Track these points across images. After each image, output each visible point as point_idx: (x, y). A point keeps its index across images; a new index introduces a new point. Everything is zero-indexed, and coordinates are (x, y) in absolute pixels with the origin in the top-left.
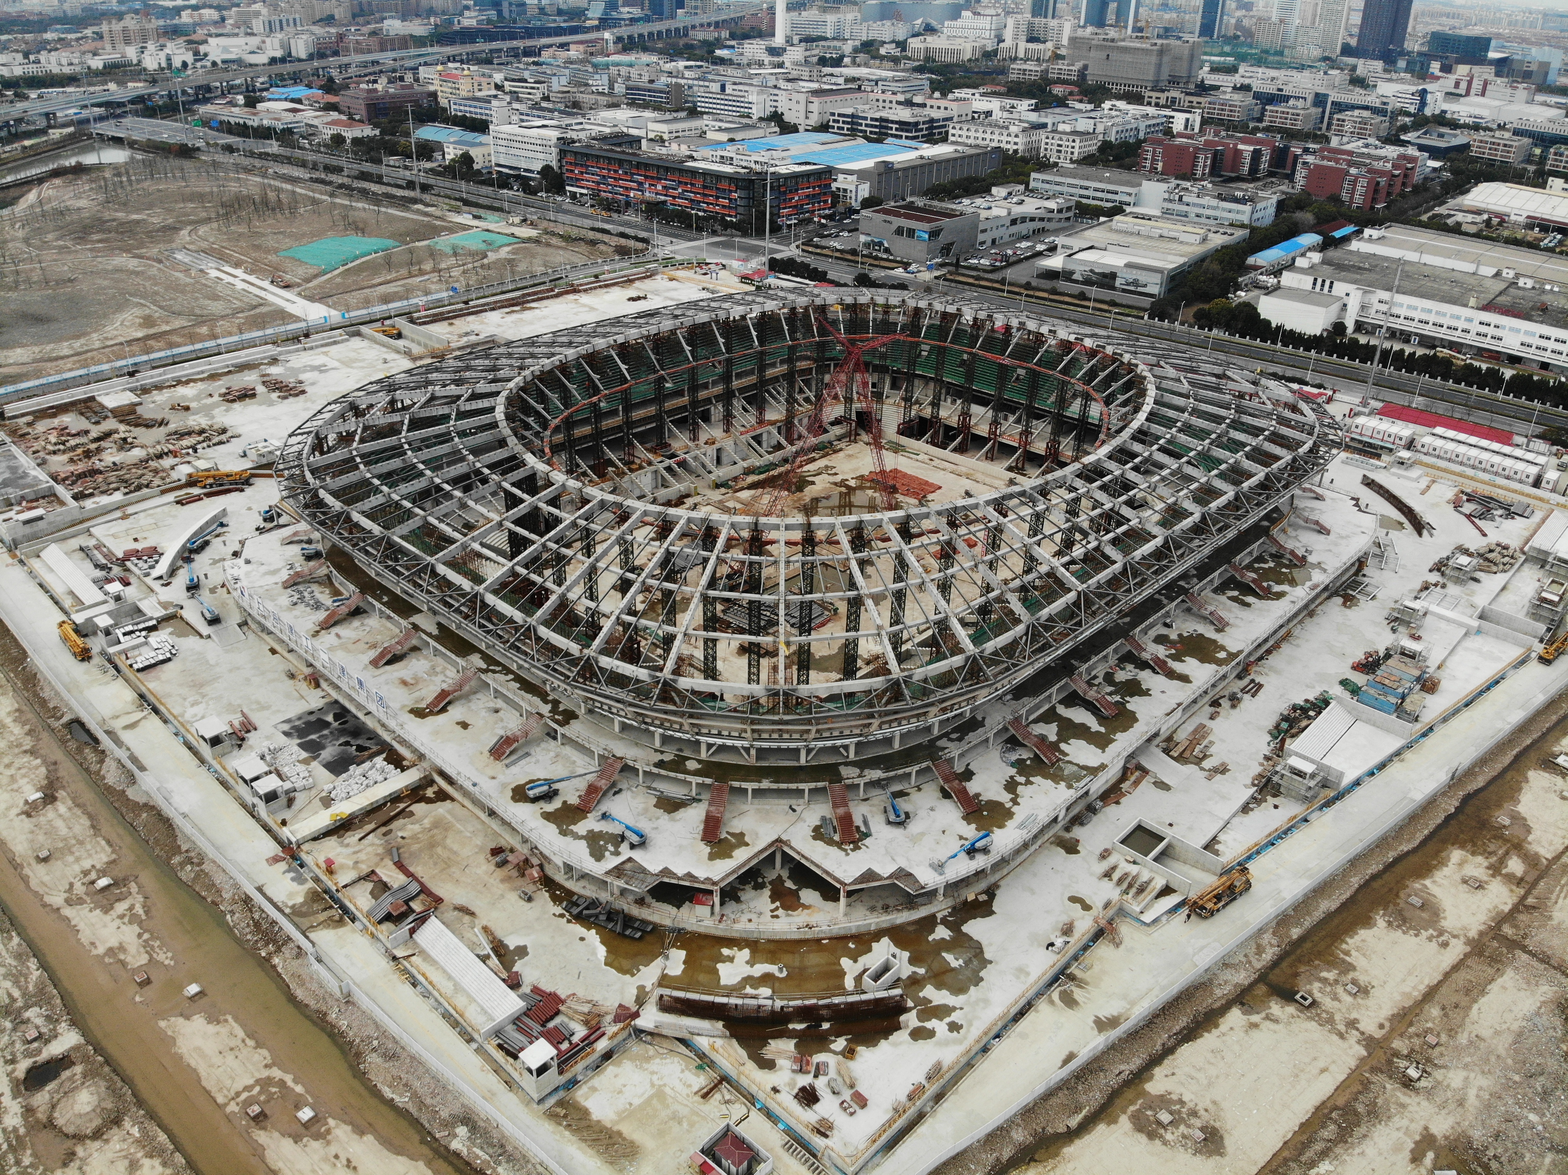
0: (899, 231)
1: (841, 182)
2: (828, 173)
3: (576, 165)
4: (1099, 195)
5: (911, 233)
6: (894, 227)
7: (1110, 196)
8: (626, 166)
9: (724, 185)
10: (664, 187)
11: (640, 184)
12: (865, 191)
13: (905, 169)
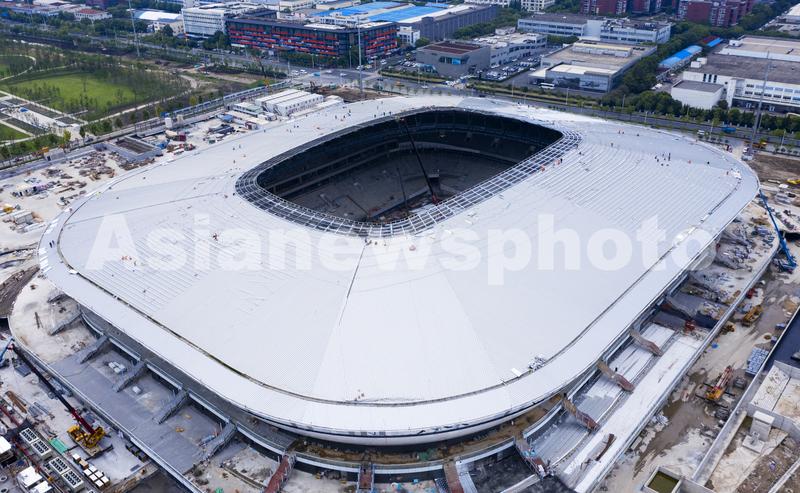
0: (442, 60)
1: (403, 31)
2: (395, 26)
3: (237, 30)
4: (561, 30)
5: (449, 60)
6: (438, 58)
7: (568, 31)
8: (267, 29)
9: (330, 37)
10: (293, 41)
11: (277, 40)
12: (417, 35)
13: (440, 21)
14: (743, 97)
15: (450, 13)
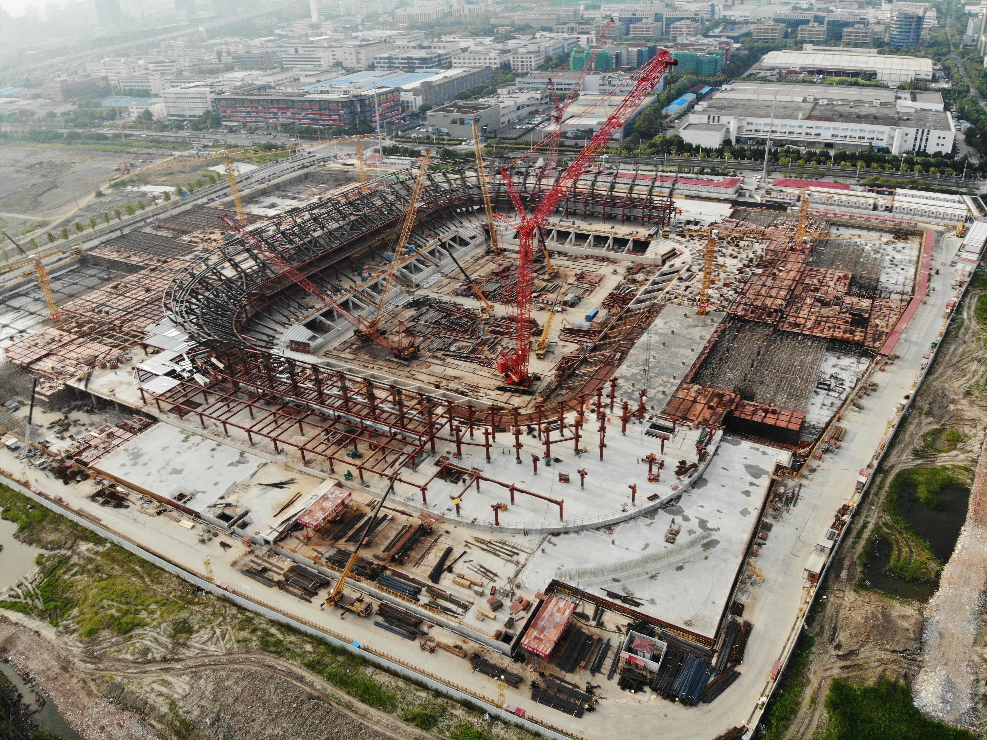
0: (454, 122)
1: (404, 97)
2: (399, 90)
3: (228, 107)
5: (462, 122)
6: (450, 119)
9: (333, 106)
10: (292, 114)
11: (275, 113)
13: (439, 85)
14: (745, 135)
15: (446, 77)
